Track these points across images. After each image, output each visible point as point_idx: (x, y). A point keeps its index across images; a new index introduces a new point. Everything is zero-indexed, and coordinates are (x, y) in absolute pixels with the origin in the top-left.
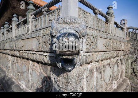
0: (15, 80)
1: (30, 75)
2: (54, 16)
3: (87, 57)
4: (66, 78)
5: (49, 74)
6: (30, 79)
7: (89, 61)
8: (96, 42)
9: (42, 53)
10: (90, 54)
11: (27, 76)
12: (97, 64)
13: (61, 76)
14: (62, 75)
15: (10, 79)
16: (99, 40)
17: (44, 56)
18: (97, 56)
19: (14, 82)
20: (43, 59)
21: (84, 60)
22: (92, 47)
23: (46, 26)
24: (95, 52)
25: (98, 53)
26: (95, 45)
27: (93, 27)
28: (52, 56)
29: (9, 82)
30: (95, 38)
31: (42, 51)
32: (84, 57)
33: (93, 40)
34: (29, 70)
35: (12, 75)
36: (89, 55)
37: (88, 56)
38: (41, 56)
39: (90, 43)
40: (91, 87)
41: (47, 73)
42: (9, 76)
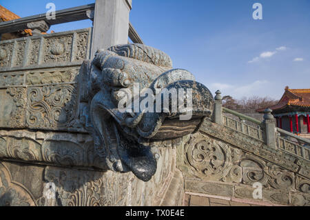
2: (67, 45)
4: (99, 192)
5: (38, 189)
9: (25, 133)
13: (81, 189)
14: (85, 188)
17: (32, 142)
20: (27, 148)
23: (41, 63)
28: (61, 141)
31: (26, 128)
38: (20, 141)
40: (138, 199)
41: (29, 187)
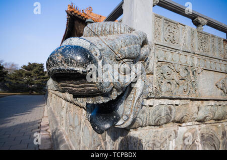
0: (66, 137)
1: (81, 133)
3: (171, 110)
6: (82, 138)
7: (177, 117)
8: (192, 78)
10: (177, 102)
11: (78, 133)
12: (203, 126)
13: (118, 141)
14: (120, 140)
15: (61, 134)
16: (200, 75)
18: (198, 108)
19: (64, 140)
21: (163, 115)
22: (181, 89)
24: (192, 100)
25: (200, 102)
26: (190, 84)
27: (189, 49)
29: (59, 140)
30: (191, 70)
32: (163, 107)
33: (183, 74)
34: (81, 124)
35: (64, 128)
36: (177, 105)
37: (172, 107)
39: (177, 80)
42: (61, 130)
